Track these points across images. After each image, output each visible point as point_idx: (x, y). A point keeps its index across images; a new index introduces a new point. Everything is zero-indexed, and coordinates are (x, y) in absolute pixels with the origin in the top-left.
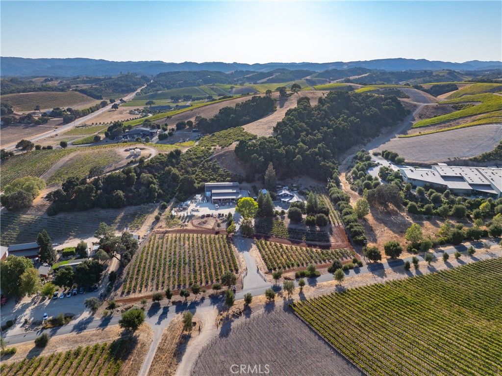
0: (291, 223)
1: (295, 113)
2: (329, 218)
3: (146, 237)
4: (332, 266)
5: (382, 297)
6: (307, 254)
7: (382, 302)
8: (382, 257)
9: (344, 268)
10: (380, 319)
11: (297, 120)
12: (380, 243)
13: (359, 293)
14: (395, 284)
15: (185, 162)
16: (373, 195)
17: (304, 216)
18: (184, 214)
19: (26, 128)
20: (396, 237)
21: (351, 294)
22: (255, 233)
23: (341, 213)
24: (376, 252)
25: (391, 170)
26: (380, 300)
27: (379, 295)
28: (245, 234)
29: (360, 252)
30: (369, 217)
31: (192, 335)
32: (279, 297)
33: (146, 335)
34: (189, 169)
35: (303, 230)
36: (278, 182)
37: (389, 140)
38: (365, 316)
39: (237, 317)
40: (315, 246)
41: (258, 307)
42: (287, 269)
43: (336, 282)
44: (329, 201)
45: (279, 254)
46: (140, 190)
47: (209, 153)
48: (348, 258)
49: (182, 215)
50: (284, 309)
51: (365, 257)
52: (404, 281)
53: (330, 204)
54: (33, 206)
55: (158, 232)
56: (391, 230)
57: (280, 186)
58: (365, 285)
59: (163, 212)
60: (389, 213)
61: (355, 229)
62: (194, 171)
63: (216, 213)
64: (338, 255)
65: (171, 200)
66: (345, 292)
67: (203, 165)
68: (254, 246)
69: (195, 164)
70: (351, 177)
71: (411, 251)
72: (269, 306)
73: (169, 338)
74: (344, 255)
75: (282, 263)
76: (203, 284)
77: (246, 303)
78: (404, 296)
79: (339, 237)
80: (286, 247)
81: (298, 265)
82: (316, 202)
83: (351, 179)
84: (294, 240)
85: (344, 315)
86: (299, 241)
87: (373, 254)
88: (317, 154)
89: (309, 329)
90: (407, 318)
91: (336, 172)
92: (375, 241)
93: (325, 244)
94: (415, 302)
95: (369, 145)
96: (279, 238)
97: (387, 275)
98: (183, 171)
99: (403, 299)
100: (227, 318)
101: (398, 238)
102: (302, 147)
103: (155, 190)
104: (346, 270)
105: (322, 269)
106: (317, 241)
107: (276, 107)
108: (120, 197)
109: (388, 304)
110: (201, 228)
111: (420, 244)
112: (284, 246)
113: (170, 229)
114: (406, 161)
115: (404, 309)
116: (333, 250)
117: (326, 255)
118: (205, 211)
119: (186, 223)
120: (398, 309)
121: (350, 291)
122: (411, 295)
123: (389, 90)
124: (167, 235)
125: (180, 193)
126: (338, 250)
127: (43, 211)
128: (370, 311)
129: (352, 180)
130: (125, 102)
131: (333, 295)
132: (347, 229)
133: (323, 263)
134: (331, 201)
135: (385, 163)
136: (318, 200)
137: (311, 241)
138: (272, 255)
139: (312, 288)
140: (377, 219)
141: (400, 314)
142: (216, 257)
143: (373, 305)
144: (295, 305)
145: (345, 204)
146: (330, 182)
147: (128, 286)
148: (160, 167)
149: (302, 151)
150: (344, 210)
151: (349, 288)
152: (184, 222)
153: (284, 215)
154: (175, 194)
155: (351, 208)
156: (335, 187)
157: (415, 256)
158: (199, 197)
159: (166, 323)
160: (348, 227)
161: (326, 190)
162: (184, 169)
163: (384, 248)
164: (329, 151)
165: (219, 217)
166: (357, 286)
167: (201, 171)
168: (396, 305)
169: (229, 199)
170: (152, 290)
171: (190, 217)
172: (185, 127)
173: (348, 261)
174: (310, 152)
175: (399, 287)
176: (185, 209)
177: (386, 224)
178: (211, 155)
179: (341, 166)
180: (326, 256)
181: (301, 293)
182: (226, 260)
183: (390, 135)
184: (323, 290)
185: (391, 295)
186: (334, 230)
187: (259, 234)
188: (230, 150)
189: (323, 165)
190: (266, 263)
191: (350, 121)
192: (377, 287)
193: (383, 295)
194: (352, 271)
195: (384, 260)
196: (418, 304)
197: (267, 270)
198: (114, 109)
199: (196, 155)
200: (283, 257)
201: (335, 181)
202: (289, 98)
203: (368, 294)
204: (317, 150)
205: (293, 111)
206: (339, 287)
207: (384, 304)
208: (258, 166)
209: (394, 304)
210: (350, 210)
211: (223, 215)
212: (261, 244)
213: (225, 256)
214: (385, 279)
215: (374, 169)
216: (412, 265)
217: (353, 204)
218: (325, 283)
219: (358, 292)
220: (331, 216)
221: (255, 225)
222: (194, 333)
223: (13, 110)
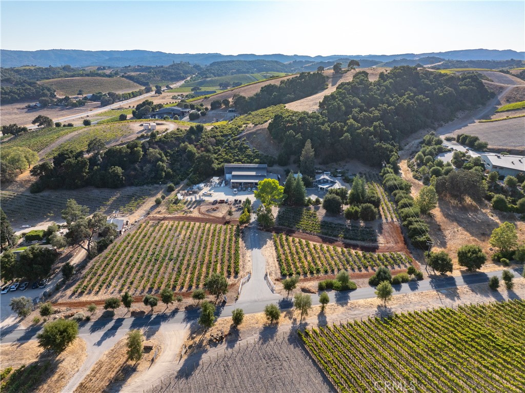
0: (326, 215)
1: (348, 86)
2: (379, 211)
3: (136, 224)
4: (375, 276)
5: (452, 332)
6: (342, 257)
7: (451, 341)
8: (454, 267)
9: (395, 280)
10: (448, 374)
11: (349, 94)
12: (451, 247)
13: (413, 322)
14: (474, 312)
15: (206, 139)
16: (444, 183)
17: (345, 208)
18: (192, 199)
19: (62, 110)
20: (474, 240)
21: (401, 323)
22: (276, 226)
23: (397, 205)
24: (445, 260)
25: (469, 157)
26: (449, 336)
27: (446, 328)
28: (262, 226)
29: (420, 258)
30: (437, 212)
31: (139, 368)
32: (287, 318)
33: (74, 360)
34: (210, 147)
35: (341, 225)
36: (318, 166)
37: (467, 125)
38: (422, 364)
39: (215, 345)
40: (355, 247)
41: (251, 331)
42: (309, 276)
43: (378, 301)
44: (382, 190)
45: (302, 255)
46: (144, 168)
47: (239, 130)
48: (402, 266)
49: (189, 199)
50: (289, 340)
51: (428, 267)
52: (489, 307)
53: (384, 194)
54: (16, 181)
55: (154, 218)
56: (467, 231)
57: (320, 171)
58: (424, 309)
59: (167, 195)
60: (465, 209)
61: (416, 225)
62: (217, 150)
63: (231, 198)
64: (387, 261)
65: (182, 182)
66: (390, 318)
67: (229, 144)
68: (270, 243)
69: (219, 143)
70: (415, 163)
71: (499, 261)
72: (268, 332)
73: (103, 369)
74: (396, 261)
75: (303, 267)
76: (184, 290)
77: (235, 323)
78: (490, 334)
79: (390, 236)
80: (315, 245)
81: (326, 272)
82: (363, 190)
83: (414, 165)
84: (327, 237)
85: (385, 359)
86: (334, 238)
87: (440, 262)
88: (371, 133)
89: (321, 379)
90: (497, 378)
91: (394, 155)
92: (443, 244)
93: (371, 244)
94: (513, 348)
95: (440, 129)
96: (307, 233)
97: (461, 296)
98: (203, 149)
99: (489, 339)
100: (200, 345)
101: (477, 242)
102: (352, 125)
103: (164, 168)
104: (397, 284)
105: (361, 280)
106: (360, 240)
107: (328, 85)
108: (116, 175)
109: (463, 345)
110: (209, 215)
111: (514, 253)
112: (312, 244)
113: (169, 216)
114: (489, 147)
115: (491, 358)
116: (381, 254)
117: (369, 260)
118: (219, 196)
119: (192, 209)
120: (481, 357)
121: (399, 318)
122: (503, 332)
123: (468, 73)
124: (163, 222)
125: (194, 174)
126: (388, 254)
127: (26, 188)
128: (431, 356)
129: (416, 167)
130: (172, 89)
131: (371, 321)
132: (404, 225)
133: (364, 271)
134: (385, 190)
135: (461, 149)
136: (366, 187)
137: (351, 239)
138: (292, 254)
139: (340, 307)
140: (447, 216)
141: (485, 367)
142: (214, 253)
143: (436, 346)
144: (307, 334)
145: (404, 193)
146: (385, 166)
147: (85, 284)
148: (175, 144)
149: (351, 129)
150: (402, 201)
151: (399, 313)
152: (190, 208)
153: (319, 205)
154: (188, 175)
155: (411, 199)
156: (392, 173)
157: (506, 269)
158: (216, 180)
159: (110, 343)
160: (406, 223)
161: (380, 178)
162: (204, 147)
163: (457, 255)
164: (388, 131)
165: (234, 204)
166: (411, 311)
167: (225, 151)
168: (477, 349)
169: (252, 183)
170: (113, 293)
171: (199, 203)
172: (220, 107)
173: (401, 271)
174: (363, 130)
175: (481, 316)
176: (195, 193)
177: (460, 223)
178: (241, 133)
179: (403, 151)
180: (369, 262)
181: (322, 315)
182: (226, 257)
183: (467, 120)
184: (356, 312)
185: (467, 329)
186: (386, 227)
187: (281, 227)
188: (264, 127)
189: (379, 146)
190: (280, 265)
191: (417, 100)
192: (445, 314)
193: (455, 328)
194: (405, 287)
195: (457, 273)
196: (517, 351)
197: (279, 275)
198: (157, 95)
199: (222, 132)
200: (306, 259)
201: (392, 166)
202: (344, 74)
203: (428, 325)
204: (372, 129)
205: (345, 85)
206: (383, 309)
207: (454, 345)
208: (294, 145)
209: (473, 347)
210: (410, 201)
211: (240, 201)
212: (281, 240)
213: (226, 253)
214: (457, 303)
215: (445, 155)
216: (502, 282)
217: (415, 194)
218: (361, 302)
219: (412, 320)
220: (383, 208)
221: (279, 216)
222: (143, 365)
223: (55, 94)
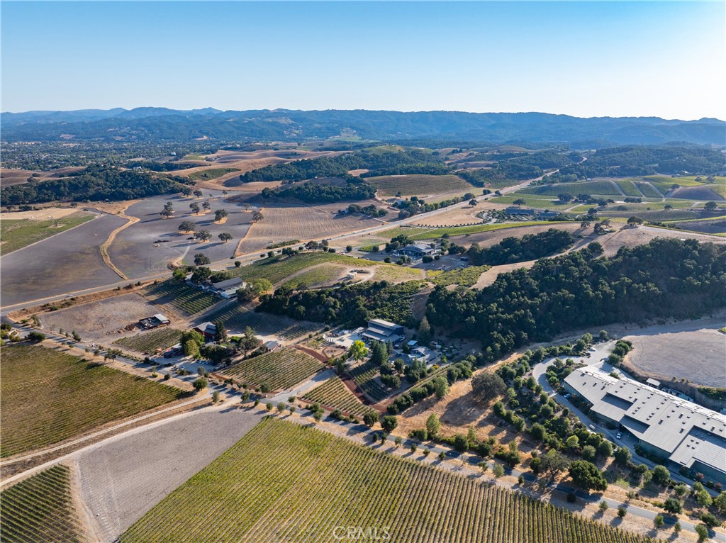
3: (285, 347)
6: (346, 400)
9: (340, 417)
15: (382, 294)
30: (449, 399)
31: (214, 405)
34: (379, 302)
35: (378, 385)
39: (241, 409)
40: (364, 399)
45: (329, 392)
47: (417, 290)
49: (328, 340)
54: (252, 302)
55: (298, 347)
59: (319, 334)
60: (476, 405)
62: (384, 305)
64: (362, 411)
65: (339, 326)
67: (398, 301)
68: (327, 380)
69: (391, 299)
75: (317, 397)
81: (323, 403)
84: (361, 388)
86: (363, 391)
92: (410, 416)
93: (375, 401)
96: (355, 383)
98: (372, 302)
100: (238, 406)
107: (569, 248)
108: (300, 312)
110: (324, 354)
112: (346, 389)
113: (306, 347)
114: (624, 362)
117: (356, 407)
119: (322, 347)
124: (299, 350)
126: (369, 409)
127: (254, 307)
130: (499, 195)
137: (370, 395)
139: (299, 417)
140: (453, 403)
144: (272, 418)
149: (486, 313)
151: (315, 428)
154: (348, 321)
156: (470, 361)
158: (359, 330)
162: (376, 301)
167: (390, 307)
171: (331, 344)
176: (336, 336)
177: (451, 410)
178: (417, 293)
180: (352, 408)
181: (288, 416)
189: (492, 335)
190: (310, 393)
191: (632, 289)
197: (301, 396)
199: (402, 289)
200: (327, 395)
202: (599, 237)
204: (511, 316)
212: (334, 381)
223: (376, 194)
